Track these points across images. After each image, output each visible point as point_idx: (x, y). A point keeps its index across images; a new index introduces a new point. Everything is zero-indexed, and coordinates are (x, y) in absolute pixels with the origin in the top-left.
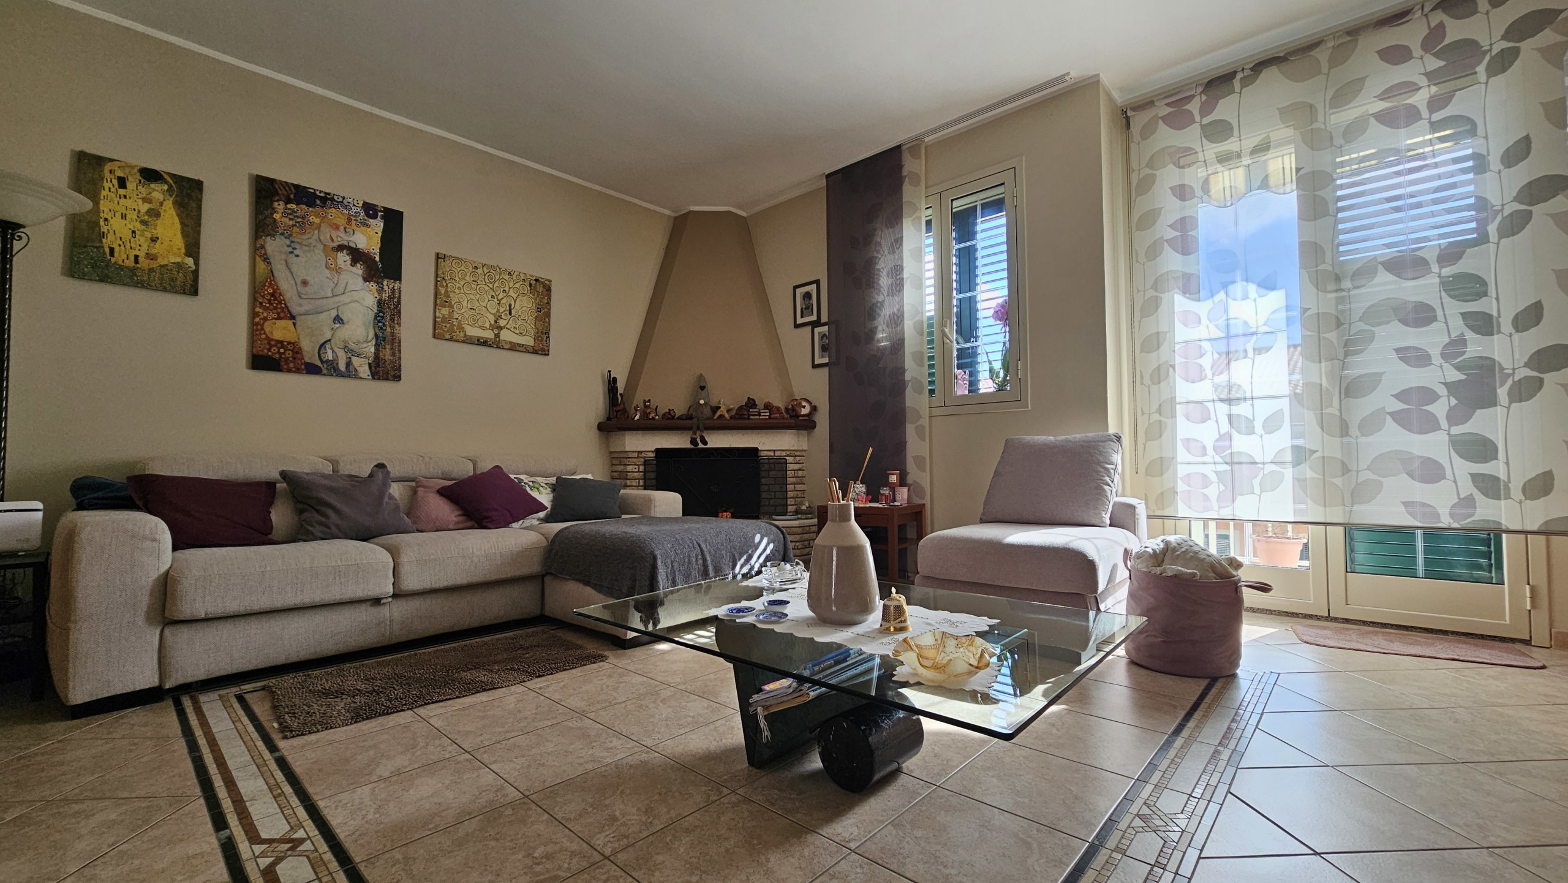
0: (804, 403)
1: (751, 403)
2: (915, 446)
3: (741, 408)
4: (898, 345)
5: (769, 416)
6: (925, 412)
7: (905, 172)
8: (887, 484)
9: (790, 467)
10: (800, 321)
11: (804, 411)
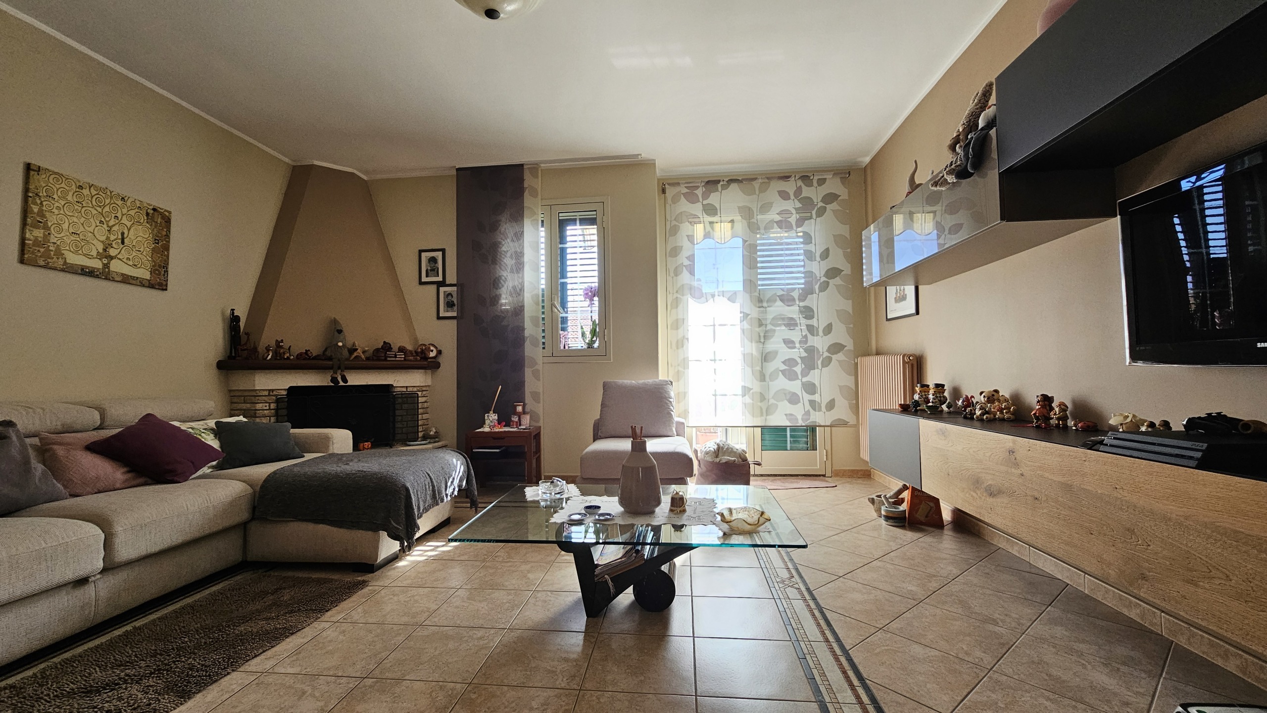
0: (432, 348)
1: (387, 347)
2: (531, 384)
3: (377, 350)
4: (519, 311)
5: (404, 358)
6: (540, 360)
7: (526, 185)
8: (515, 413)
9: (421, 400)
10: (424, 279)
11: (432, 354)
